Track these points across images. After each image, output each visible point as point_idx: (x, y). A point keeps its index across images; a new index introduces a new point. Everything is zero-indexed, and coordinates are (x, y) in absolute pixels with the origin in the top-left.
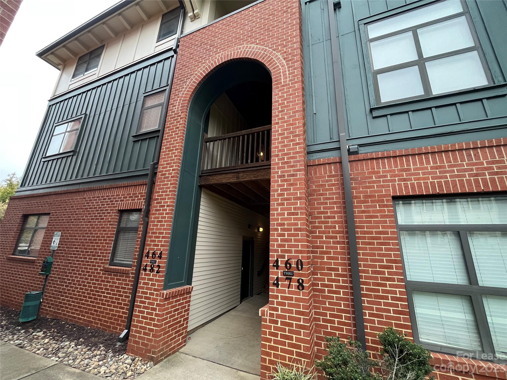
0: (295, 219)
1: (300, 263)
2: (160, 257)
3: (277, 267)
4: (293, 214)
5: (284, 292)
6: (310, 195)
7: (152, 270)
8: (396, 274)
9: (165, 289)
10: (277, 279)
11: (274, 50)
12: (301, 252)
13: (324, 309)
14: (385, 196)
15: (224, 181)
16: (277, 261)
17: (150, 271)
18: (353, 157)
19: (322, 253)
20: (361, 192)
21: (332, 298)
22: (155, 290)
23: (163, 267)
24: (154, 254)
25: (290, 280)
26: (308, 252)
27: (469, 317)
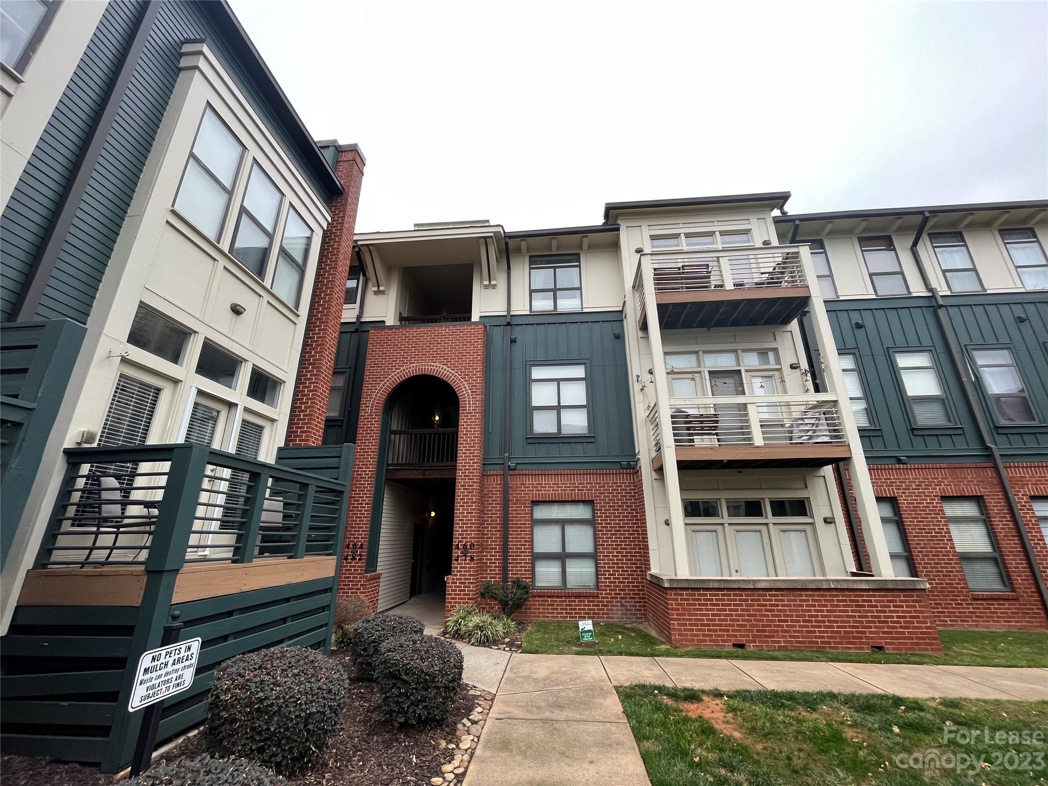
0: (471, 516)
1: (472, 545)
2: (361, 547)
3: (458, 549)
4: (470, 513)
5: (462, 564)
6: (482, 497)
7: (354, 559)
8: (528, 549)
9: (366, 573)
10: (458, 556)
11: (462, 378)
12: (473, 538)
13: (486, 574)
14: (528, 500)
15: (411, 477)
16: (458, 545)
17: (352, 559)
18: (511, 472)
19: (487, 538)
20: (515, 497)
21: (492, 567)
22: (358, 574)
23: (364, 555)
24: (354, 545)
25: (466, 556)
26: (478, 538)
27: (561, 570)
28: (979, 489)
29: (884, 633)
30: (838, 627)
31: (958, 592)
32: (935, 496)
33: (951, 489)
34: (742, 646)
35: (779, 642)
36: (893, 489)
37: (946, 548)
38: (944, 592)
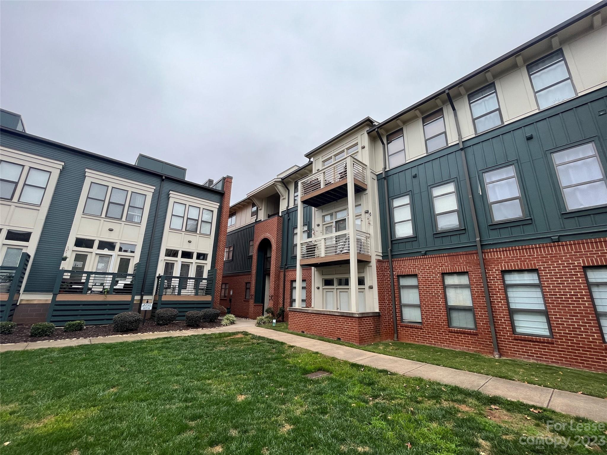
6: (280, 279)
8: (289, 297)
14: (290, 280)
18: (286, 270)
20: (287, 279)
28: (466, 267)
29: (342, 333)
30: (329, 329)
31: (442, 327)
32: (438, 273)
33: (448, 268)
34: (303, 332)
35: (312, 332)
36: (416, 270)
37: (440, 302)
38: (434, 326)
